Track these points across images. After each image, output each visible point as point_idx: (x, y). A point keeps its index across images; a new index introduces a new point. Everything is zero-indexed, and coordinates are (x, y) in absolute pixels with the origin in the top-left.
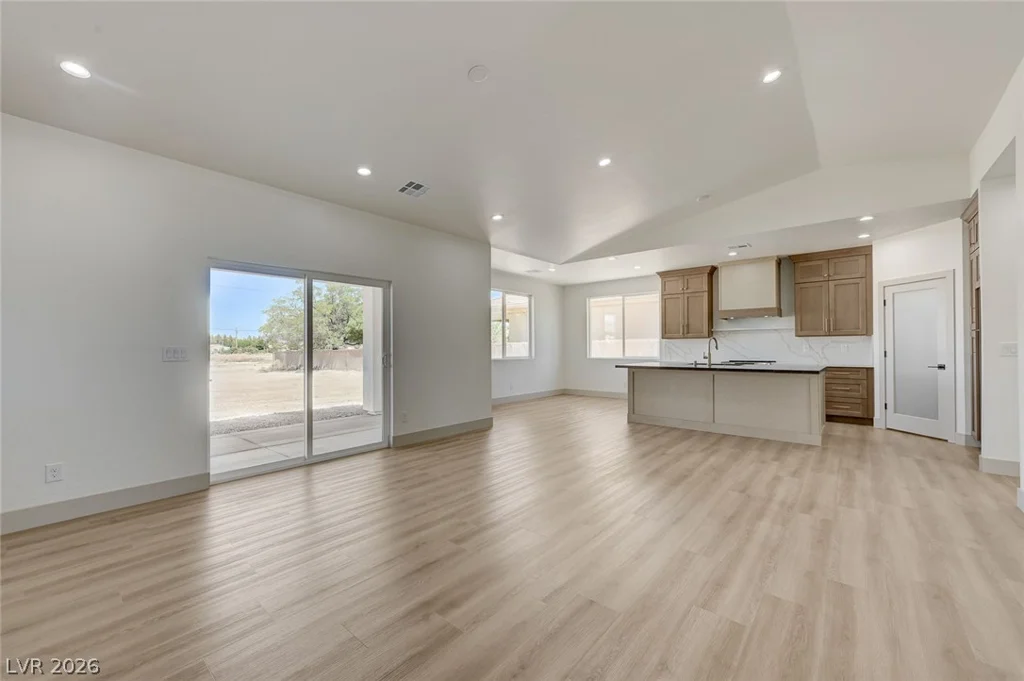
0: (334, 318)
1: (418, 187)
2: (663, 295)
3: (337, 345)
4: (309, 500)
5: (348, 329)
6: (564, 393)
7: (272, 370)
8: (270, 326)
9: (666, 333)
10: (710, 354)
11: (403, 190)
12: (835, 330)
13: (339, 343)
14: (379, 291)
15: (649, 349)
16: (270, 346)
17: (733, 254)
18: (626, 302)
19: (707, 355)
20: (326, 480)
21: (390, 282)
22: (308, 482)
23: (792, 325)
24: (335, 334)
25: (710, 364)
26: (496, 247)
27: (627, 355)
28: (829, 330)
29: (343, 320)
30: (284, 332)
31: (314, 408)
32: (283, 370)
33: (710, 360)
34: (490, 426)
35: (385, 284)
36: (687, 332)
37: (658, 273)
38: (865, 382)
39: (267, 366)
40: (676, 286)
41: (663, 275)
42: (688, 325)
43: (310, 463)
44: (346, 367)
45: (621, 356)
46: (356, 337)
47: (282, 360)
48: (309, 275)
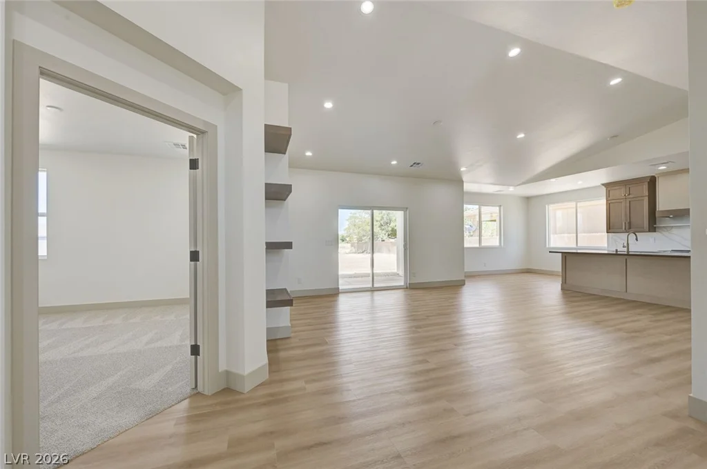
0: (382, 222)
1: (418, 164)
2: (607, 200)
3: (384, 238)
4: (372, 300)
5: (390, 229)
6: (528, 271)
7: (350, 253)
8: (349, 228)
9: (610, 229)
10: (628, 244)
11: (412, 166)
13: (385, 238)
14: (403, 212)
15: (599, 241)
16: (348, 239)
17: (663, 168)
18: (578, 205)
19: (626, 245)
20: (378, 296)
21: (407, 208)
22: (372, 296)
24: (383, 232)
25: (628, 251)
26: (467, 182)
27: (579, 245)
29: (387, 223)
30: (356, 231)
31: (375, 272)
32: (355, 253)
33: (628, 249)
34: (464, 284)
35: (405, 209)
36: (631, 228)
37: (603, 185)
39: (348, 251)
40: (620, 193)
41: (606, 185)
42: (630, 223)
43: (373, 290)
44: (389, 251)
45: (574, 246)
46: (393, 234)
47: (355, 247)
48: (372, 208)
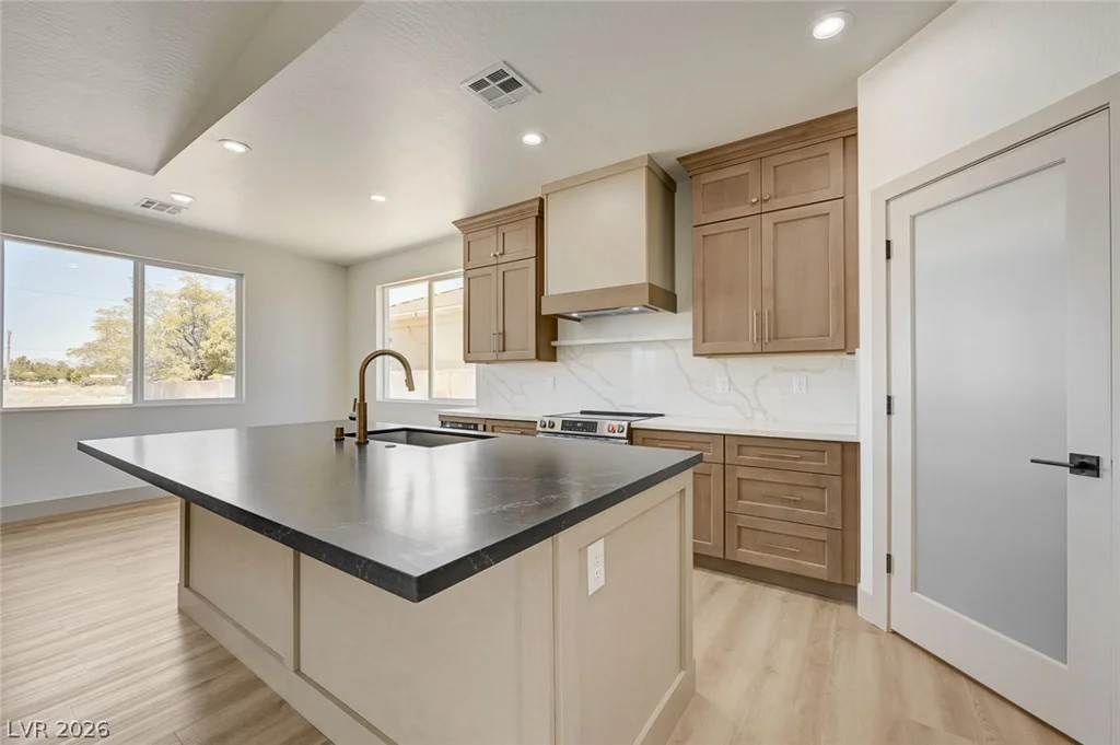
2: (466, 271)
12: (773, 341)
23: (688, 332)
28: (761, 339)
37: (455, 223)
38: (837, 482)
41: (464, 227)
